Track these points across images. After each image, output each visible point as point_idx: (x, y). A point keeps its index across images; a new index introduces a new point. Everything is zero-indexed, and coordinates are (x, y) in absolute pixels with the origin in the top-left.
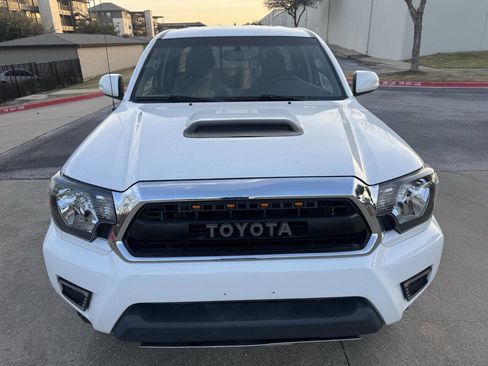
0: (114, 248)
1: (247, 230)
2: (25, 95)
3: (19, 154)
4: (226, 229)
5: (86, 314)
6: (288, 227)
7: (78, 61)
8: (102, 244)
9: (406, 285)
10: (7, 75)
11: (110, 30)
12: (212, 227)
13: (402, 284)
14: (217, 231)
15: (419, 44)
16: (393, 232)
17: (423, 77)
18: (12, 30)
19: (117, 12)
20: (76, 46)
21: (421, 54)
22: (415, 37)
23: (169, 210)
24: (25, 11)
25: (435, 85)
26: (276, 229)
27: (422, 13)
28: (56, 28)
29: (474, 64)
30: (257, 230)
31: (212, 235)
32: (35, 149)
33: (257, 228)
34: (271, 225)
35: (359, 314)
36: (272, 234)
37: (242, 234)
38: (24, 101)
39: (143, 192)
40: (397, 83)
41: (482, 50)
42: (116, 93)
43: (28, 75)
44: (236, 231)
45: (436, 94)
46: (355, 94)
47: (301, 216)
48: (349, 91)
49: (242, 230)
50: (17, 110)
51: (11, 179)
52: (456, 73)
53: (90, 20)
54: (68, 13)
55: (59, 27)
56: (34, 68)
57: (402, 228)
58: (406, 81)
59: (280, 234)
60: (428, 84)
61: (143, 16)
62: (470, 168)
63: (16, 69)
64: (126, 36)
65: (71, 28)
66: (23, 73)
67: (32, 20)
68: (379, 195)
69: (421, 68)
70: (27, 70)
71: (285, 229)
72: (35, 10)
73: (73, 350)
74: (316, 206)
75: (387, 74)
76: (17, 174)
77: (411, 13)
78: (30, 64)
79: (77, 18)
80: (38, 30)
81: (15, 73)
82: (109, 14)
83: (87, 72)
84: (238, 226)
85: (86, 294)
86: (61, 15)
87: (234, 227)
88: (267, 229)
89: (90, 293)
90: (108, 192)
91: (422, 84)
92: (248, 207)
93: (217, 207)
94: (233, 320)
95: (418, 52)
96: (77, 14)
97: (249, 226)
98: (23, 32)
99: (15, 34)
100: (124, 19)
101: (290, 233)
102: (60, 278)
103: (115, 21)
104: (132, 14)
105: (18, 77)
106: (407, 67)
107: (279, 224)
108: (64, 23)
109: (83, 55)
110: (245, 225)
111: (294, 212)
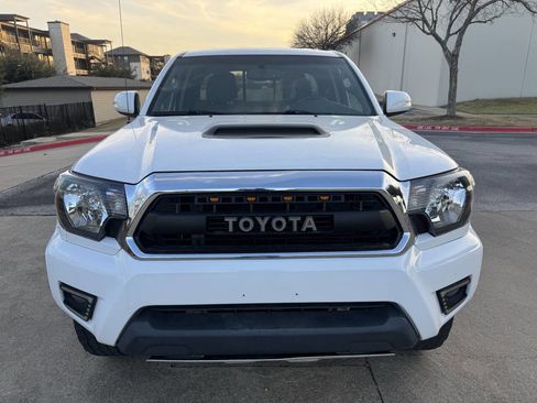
0: (124, 246)
1: (268, 225)
2: (32, 138)
3: (22, 192)
4: (246, 224)
5: (88, 326)
6: (313, 222)
7: (91, 104)
8: (110, 244)
9: (443, 294)
10: (13, 118)
11: (127, 74)
12: (230, 221)
13: (438, 293)
14: (236, 225)
15: (456, 87)
16: (427, 235)
17: (460, 122)
18: (22, 72)
19: (135, 56)
20: (90, 89)
21: (458, 100)
22: (451, 80)
23: (185, 202)
24: (37, 54)
25: (475, 130)
26: (300, 224)
27: (457, 56)
28: (69, 71)
29: (515, 110)
30: (279, 224)
31: (231, 229)
32: (40, 187)
33: (279, 223)
34: (295, 220)
35: (391, 324)
36: (295, 229)
37: (263, 229)
38: (31, 144)
39: (157, 184)
40: (433, 128)
41: (523, 96)
42: (132, 110)
43: (37, 117)
44: (257, 226)
45: (475, 139)
46: (385, 112)
47: (328, 210)
48: (379, 109)
49: (263, 223)
50: (22, 152)
51: (12, 215)
52: (496, 118)
53: (105, 64)
54: (82, 56)
55: (72, 70)
56: (43, 110)
57: (437, 232)
58: (442, 126)
59: (304, 229)
60: (465, 129)
61: (163, 61)
62: (514, 208)
63: (24, 112)
64: (144, 81)
65: (86, 72)
66: (31, 116)
67: (44, 62)
68: (411, 194)
69: (458, 113)
70: (36, 112)
71: (310, 223)
72: (48, 53)
73: (72, 384)
74: (343, 200)
75: (422, 119)
76: (18, 211)
77: (446, 56)
78: (40, 106)
79: (92, 61)
80: (50, 72)
81: (23, 116)
82: (126, 58)
83: (100, 115)
84: (259, 220)
85: (90, 300)
86: (75, 59)
87: (255, 221)
88: (290, 224)
89: (95, 298)
90: (119, 186)
91: (460, 129)
92: (270, 201)
93: (237, 200)
94: (251, 328)
95: (455, 96)
96: (92, 58)
97: (270, 221)
98: (33, 75)
99: (26, 75)
100: (142, 63)
101: (315, 229)
102: (62, 285)
103: (133, 65)
104: (151, 58)
105: (25, 121)
106: (444, 112)
107: (303, 219)
108: (77, 67)
109: (96, 98)
110: (266, 219)
111: (320, 207)
